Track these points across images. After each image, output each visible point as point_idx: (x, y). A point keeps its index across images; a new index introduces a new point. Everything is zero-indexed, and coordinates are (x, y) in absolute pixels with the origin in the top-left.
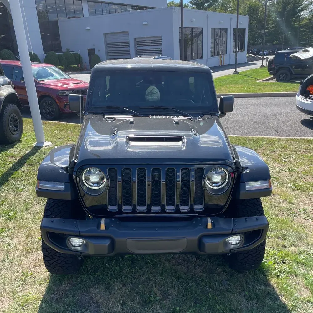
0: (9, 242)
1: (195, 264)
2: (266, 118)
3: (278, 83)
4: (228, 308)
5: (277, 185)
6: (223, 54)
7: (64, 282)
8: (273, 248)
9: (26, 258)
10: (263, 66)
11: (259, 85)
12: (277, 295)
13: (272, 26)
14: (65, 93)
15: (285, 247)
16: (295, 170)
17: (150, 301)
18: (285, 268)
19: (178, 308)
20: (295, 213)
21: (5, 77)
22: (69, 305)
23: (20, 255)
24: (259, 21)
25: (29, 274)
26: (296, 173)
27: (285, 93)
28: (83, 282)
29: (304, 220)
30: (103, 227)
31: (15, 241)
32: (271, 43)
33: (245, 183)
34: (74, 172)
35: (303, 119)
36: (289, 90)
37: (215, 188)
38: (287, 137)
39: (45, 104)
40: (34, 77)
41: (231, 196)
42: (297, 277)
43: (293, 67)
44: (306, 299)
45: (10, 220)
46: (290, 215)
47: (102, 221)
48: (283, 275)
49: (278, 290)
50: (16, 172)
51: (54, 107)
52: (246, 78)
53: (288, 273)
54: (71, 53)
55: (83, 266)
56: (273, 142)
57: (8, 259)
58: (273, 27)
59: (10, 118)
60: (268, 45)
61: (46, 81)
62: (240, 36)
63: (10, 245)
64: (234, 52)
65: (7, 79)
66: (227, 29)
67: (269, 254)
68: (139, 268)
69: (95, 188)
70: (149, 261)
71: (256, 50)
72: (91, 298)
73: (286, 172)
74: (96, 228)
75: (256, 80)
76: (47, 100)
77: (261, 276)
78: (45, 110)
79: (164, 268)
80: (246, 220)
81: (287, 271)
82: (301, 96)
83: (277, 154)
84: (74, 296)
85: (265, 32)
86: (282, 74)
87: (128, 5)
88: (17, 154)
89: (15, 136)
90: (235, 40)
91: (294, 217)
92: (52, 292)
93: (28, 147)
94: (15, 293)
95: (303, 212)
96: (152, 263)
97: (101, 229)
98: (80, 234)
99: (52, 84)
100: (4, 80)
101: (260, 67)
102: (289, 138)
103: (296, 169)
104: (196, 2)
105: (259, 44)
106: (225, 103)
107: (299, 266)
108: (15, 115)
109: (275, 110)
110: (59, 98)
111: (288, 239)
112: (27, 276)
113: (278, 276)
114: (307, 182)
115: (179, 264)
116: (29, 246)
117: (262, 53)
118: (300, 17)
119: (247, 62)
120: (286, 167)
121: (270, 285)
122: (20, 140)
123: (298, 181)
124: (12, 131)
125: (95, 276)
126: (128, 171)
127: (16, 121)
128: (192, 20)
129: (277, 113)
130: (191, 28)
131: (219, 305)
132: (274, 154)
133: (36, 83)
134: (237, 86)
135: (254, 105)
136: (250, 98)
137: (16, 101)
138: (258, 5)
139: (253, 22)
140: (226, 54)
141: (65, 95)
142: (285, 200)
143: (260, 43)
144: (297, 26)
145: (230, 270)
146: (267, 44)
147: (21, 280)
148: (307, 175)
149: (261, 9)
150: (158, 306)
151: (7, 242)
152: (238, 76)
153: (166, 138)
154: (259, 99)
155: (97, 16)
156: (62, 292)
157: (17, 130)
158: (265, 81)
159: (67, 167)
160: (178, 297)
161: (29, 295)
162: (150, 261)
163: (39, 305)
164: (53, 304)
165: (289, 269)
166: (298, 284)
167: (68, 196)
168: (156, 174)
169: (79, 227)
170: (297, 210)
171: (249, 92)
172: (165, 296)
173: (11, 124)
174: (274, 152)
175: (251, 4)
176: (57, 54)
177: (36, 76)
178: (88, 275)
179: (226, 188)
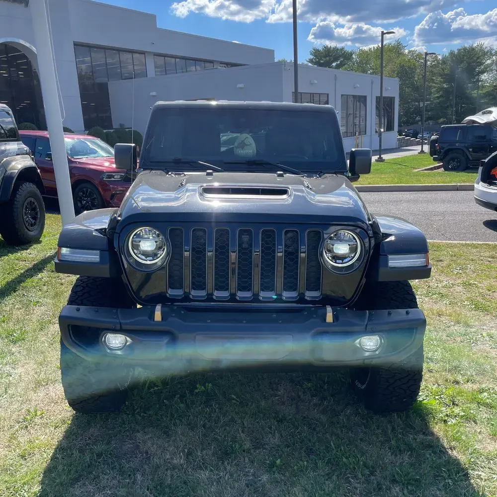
0: (9, 372)
1: (310, 403)
2: (428, 218)
3: (446, 172)
4: (362, 463)
5: (446, 304)
6: (359, 135)
7: (94, 423)
8: (439, 385)
9: (35, 392)
10: (422, 152)
11: (416, 175)
12: (444, 448)
13: (437, 95)
14: (113, 177)
15: (457, 383)
16: (474, 284)
17: (234, 450)
18: (457, 410)
19: (278, 462)
20: (474, 338)
21: (21, 144)
22: (99, 455)
23: (26, 389)
24: (416, 89)
25: (39, 413)
26: (476, 289)
27: (457, 185)
28: (124, 424)
29: (488, 349)
30: (158, 316)
31: (20, 370)
32: (434, 121)
33: (386, 255)
34: (115, 235)
35: (486, 219)
36: (464, 182)
37: (340, 265)
38: (461, 242)
39: (82, 193)
40: (68, 153)
41: (365, 277)
42: (476, 423)
43: (471, 150)
44: (493, 454)
45: (14, 342)
46: (466, 342)
47: (157, 307)
48: (454, 421)
49: (446, 441)
50: (29, 280)
51: (95, 198)
52: (395, 167)
53: (462, 416)
54: (127, 130)
55: (127, 403)
56: (438, 247)
57: (6, 392)
58: (438, 98)
59: (26, 204)
60: (431, 123)
61: (84, 159)
62: (387, 109)
63: (11, 376)
64: (376, 132)
65: (24, 146)
66: (365, 97)
67: (431, 393)
68: (217, 406)
69: (149, 262)
70: (233, 396)
71: (411, 131)
72: (138, 447)
73: (459, 287)
74: (146, 318)
75: (412, 169)
76: (85, 188)
77: (418, 421)
78: (82, 204)
79: (258, 407)
80: (389, 314)
81: (460, 414)
82: (481, 183)
83: (445, 264)
84: (108, 443)
85: (425, 105)
86: (453, 159)
87: (215, 61)
88: (33, 258)
89: (32, 233)
90: (379, 115)
91: (473, 345)
92: (74, 437)
93: (51, 249)
94: (13, 437)
95: (488, 339)
96: (238, 400)
97: (155, 320)
98: (121, 326)
99: (94, 163)
100: (19, 147)
101: (419, 153)
102: (464, 242)
103: (476, 282)
104: (319, 60)
105: (417, 122)
106: (358, 158)
107: (481, 409)
108: (33, 200)
109: (441, 208)
110: (104, 184)
111: (462, 373)
112: (36, 415)
113: (445, 421)
114: (493, 301)
115: (283, 403)
116: (42, 376)
117: (421, 136)
118: (480, 83)
119: (399, 148)
120: (459, 281)
121: (432, 434)
122: (39, 240)
123: (480, 299)
124: (27, 225)
125: (146, 416)
126: (201, 234)
127: (34, 209)
128: (312, 82)
129: (446, 212)
130: (311, 93)
131: (347, 458)
132: (440, 263)
133: (70, 162)
134: (382, 177)
135: (408, 201)
136: (401, 192)
137: (36, 180)
138: (414, 64)
139: (407, 90)
140: (366, 134)
141: (113, 179)
142: (458, 322)
143: (419, 121)
144: (475, 95)
145: (366, 412)
146: (429, 124)
147: (25, 420)
148: (493, 291)
149: (418, 70)
150: (247, 459)
151: (7, 371)
152: (384, 164)
153: (262, 189)
154: (416, 194)
155: (167, 76)
156: (89, 438)
157: (35, 224)
158: (426, 170)
159: (105, 229)
160: (279, 446)
161: (37, 441)
162: (235, 397)
163: (51, 454)
164: (74, 452)
165: (463, 412)
166: (480, 433)
167: (105, 272)
168: (246, 238)
169: (120, 316)
170: (478, 335)
171: (401, 183)
172: (258, 444)
173: (26, 214)
174: (441, 261)
175: (403, 63)
176: (105, 131)
177: (69, 152)
178: (133, 415)
179: (357, 265)
